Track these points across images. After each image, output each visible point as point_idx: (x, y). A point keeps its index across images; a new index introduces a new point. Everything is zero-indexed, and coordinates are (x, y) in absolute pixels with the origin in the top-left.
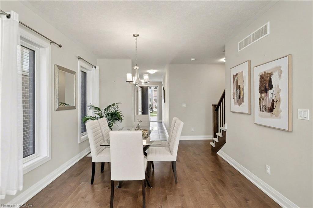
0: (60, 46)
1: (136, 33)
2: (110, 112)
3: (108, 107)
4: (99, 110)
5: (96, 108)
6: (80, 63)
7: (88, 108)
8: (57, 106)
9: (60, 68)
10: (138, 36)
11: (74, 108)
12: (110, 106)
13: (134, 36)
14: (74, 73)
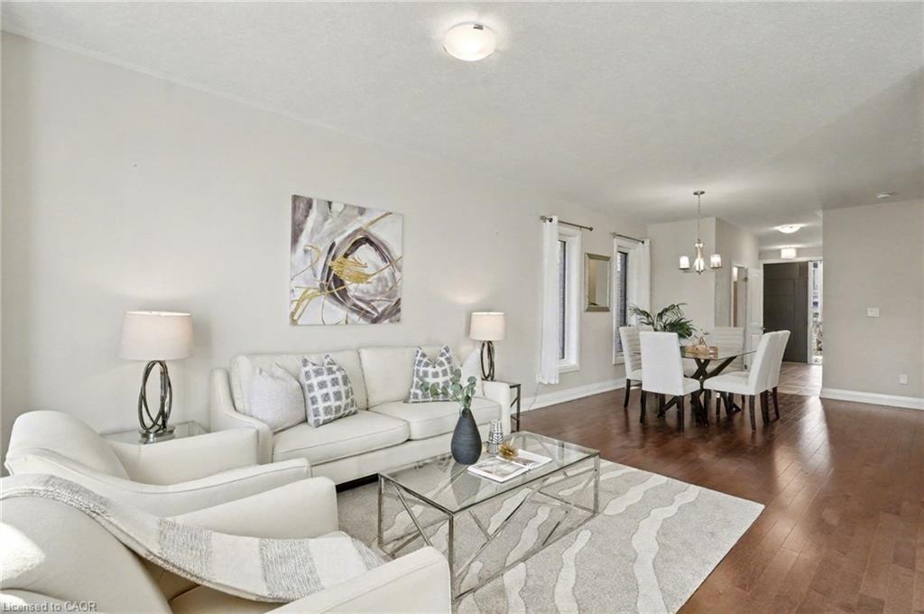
0: (591, 229)
1: (699, 189)
2: (668, 322)
3: (663, 312)
4: (648, 316)
5: (644, 313)
6: (616, 242)
7: (628, 312)
8: (587, 306)
9: (591, 256)
10: (703, 193)
11: (607, 310)
12: (666, 310)
13: (696, 194)
14: (607, 259)
